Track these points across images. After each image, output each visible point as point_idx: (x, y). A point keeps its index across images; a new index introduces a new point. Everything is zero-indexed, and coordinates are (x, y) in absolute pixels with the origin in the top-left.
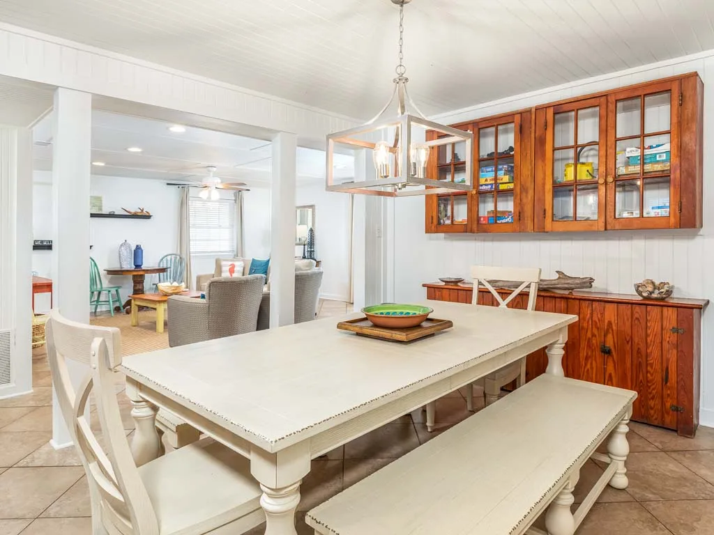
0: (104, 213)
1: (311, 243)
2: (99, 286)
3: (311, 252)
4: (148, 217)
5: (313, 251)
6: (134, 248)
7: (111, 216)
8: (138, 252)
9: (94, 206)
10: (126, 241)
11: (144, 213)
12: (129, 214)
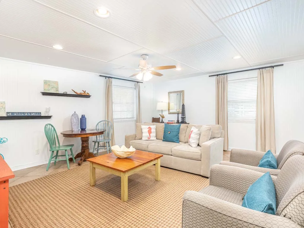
0: (60, 93)
1: (183, 113)
2: (57, 145)
3: (183, 118)
4: (88, 96)
5: (185, 117)
6: (80, 117)
7: (65, 95)
8: (83, 120)
9: (53, 88)
10: (75, 112)
11: (86, 94)
12: (76, 94)
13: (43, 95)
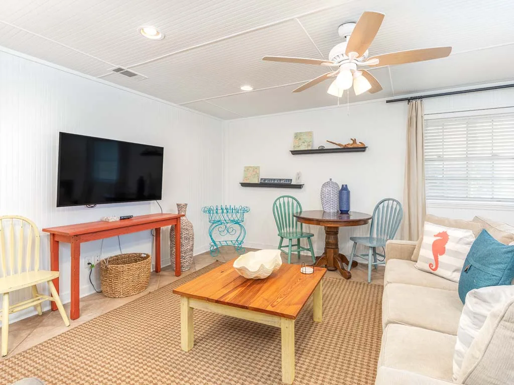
0: (313, 149)
4: (362, 149)
6: (339, 188)
7: (322, 151)
8: (344, 193)
9: (304, 143)
10: (331, 179)
11: (358, 144)
12: (339, 147)
13: (293, 154)
